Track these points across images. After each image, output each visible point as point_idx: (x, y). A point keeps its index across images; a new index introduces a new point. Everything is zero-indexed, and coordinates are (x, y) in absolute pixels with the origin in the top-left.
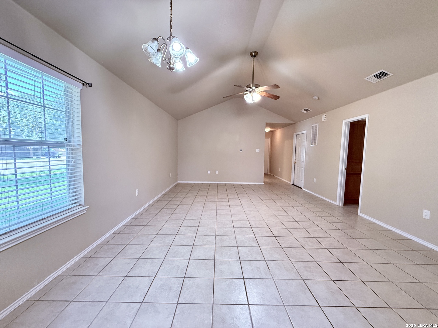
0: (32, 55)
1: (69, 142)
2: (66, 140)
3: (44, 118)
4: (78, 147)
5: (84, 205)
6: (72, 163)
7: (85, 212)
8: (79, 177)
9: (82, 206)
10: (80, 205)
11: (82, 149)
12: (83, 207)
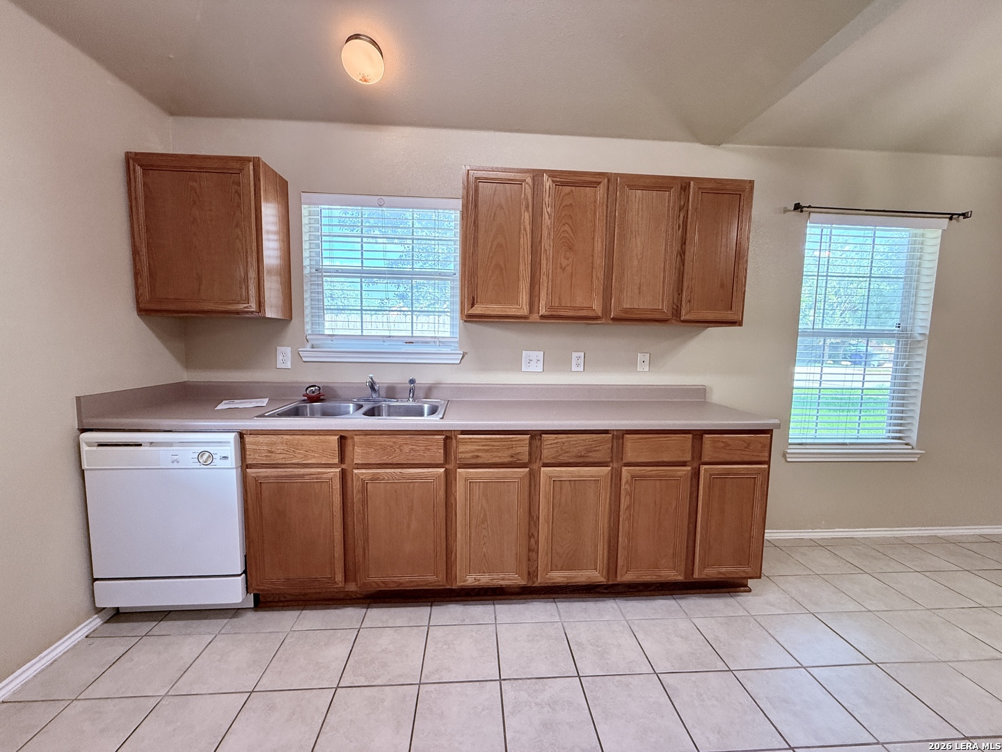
0: (867, 210)
1: (905, 330)
2: (899, 327)
3: (869, 288)
4: (920, 338)
5: (915, 446)
6: (904, 367)
7: (916, 459)
8: (913, 394)
9: (910, 447)
10: (907, 444)
11: (927, 341)
12: (913, 448)
